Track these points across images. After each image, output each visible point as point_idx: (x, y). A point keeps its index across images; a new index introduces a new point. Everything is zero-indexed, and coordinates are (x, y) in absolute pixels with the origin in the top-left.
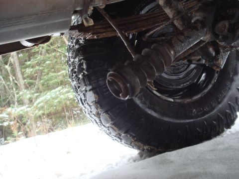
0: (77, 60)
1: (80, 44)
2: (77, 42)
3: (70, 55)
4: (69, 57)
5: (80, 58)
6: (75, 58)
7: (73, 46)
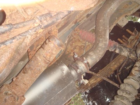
0: (90, 102)
1: (88, 93)
2: (86, 93)
3: (86, 101)
4: (86, 103)
5: (91, 101)
6: (89, 102)
7: (85, 96)
